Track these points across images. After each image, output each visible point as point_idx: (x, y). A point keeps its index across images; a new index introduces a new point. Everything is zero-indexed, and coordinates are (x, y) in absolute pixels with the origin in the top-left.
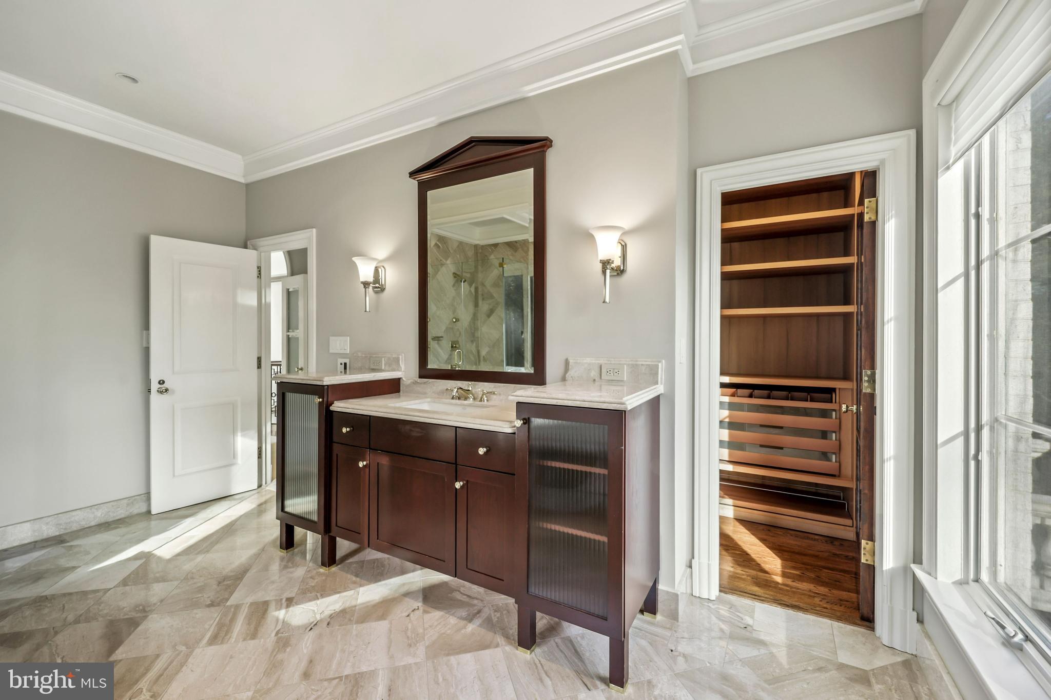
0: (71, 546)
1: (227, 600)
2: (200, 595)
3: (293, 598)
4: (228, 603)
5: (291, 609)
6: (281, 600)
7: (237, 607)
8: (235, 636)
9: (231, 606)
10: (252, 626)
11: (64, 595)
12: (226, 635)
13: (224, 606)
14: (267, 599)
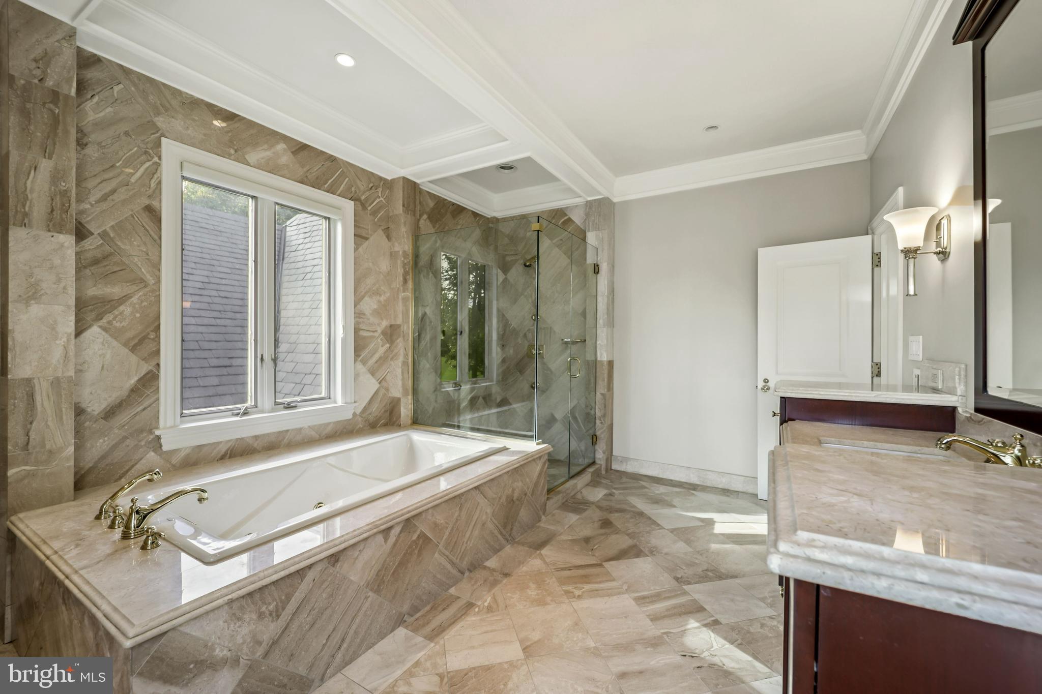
0: (693, 494)
1: (689, 583)
2: (684, 568)
3: (721, 624)
4: (685, 587)
5: (705, 629)
6: (713, 616)
7: (685, 593)
8: (649, 608)
9: (684, 590)
10: (666, 613)
11: (650, 519)
12: (648, 603)
13: (681, 586)
14: (706, 607)
